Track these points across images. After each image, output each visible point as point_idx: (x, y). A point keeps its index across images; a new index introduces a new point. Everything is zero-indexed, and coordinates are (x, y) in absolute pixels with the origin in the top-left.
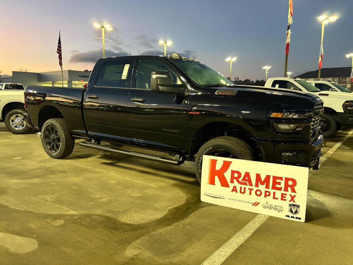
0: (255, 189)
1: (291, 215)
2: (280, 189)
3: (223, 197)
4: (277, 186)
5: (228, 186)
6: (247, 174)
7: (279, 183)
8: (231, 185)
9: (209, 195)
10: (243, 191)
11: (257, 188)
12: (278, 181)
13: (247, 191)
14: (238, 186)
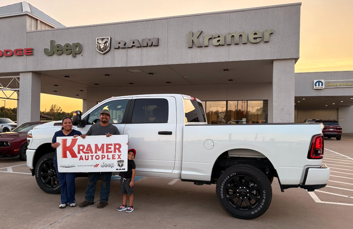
0: (95, 155)
1: (119, 168)
2: (111, 152)
3: (74, 166)
4: (109, 150)
5: (76, 157)
6: (89, 146)
7: (110, 148)
8: (79, 156)
9: (64, 166)
10: (87, 158)
11: (96, 154)
12: (109, 146)
13: (90, 158)
14: (83, 155)
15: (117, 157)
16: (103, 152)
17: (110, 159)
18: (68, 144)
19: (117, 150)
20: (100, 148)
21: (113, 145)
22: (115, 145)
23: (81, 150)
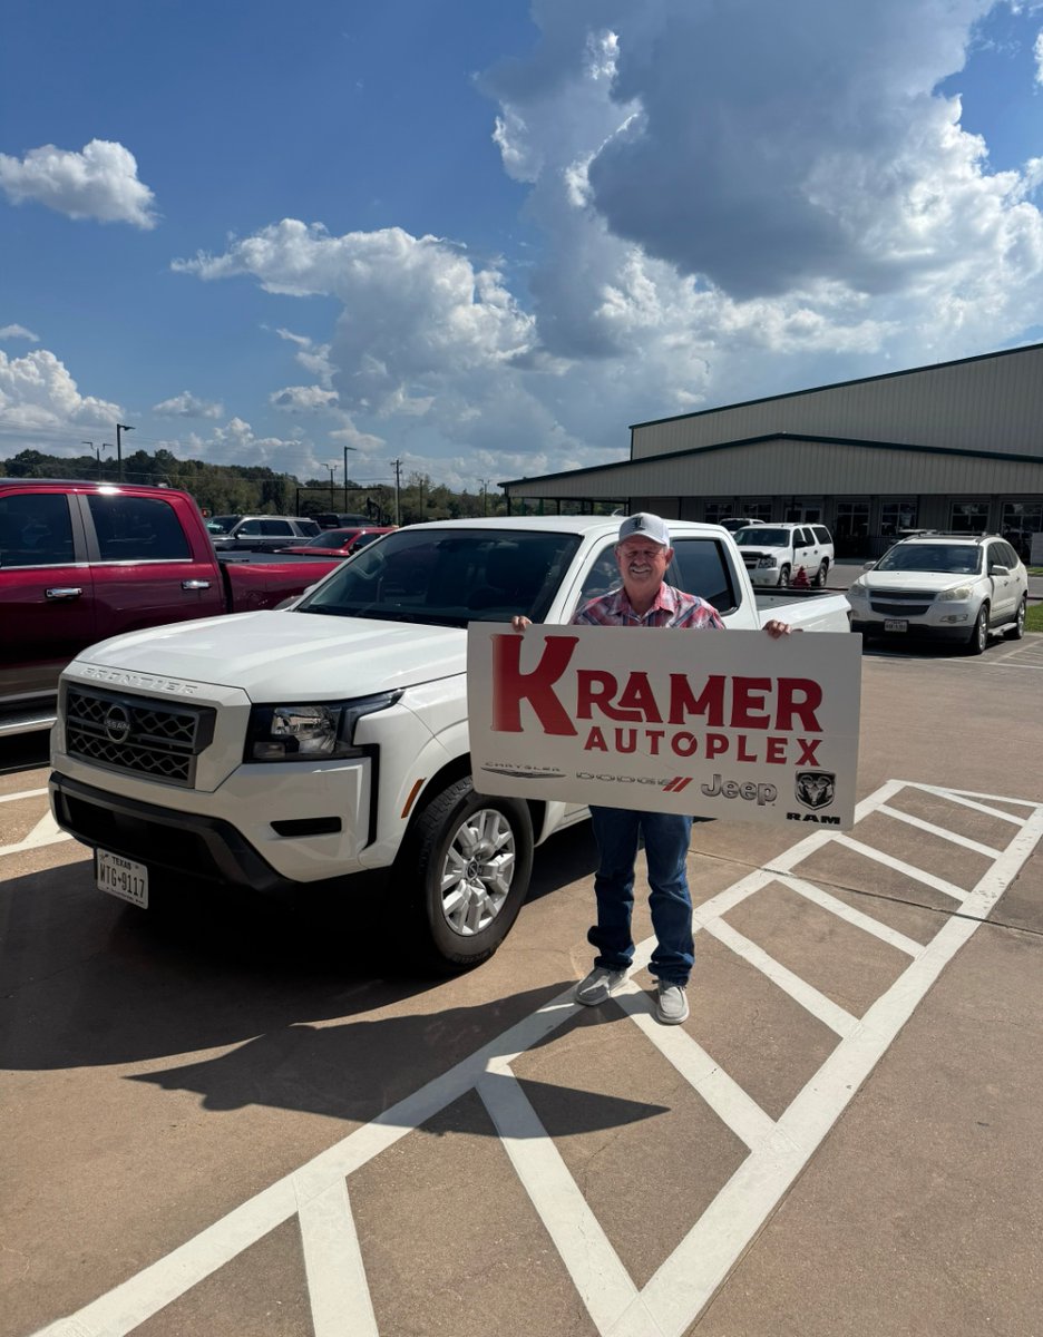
0: (672, 730)
1: (803, 809)
2: (762, 723)
4: (752, 712)
5: (570, 731)
6: (639, 680)
7: (759, 703)
8: (583, 727)
9: (504, 768)
10: (626, 743)
11: (678, 728)
12: (752, 693)
14: (608, 726)
15: (793, 752)
16: (716, 720)
17: (753, 759)
18: (529, 662)
19: (796, 718)
20: (697, 693)
21: (775, 685)
22: (787, 686)
23: (596, 698)
